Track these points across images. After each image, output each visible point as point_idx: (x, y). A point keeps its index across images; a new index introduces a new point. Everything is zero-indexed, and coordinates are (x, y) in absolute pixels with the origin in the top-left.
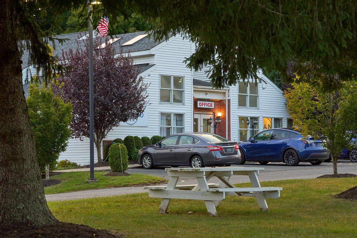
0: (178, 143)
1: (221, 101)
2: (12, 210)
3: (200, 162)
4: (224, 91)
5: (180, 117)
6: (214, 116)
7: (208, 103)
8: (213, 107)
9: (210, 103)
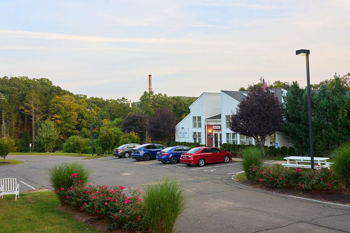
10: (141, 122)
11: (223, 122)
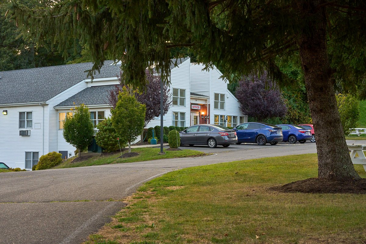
0: (198, 130)
1: (204, 105)
2: (340, 169)
3: (214, 142)
4: (206, 99)
5: (183, 114)
6: (200, 114)
7: (197, 106)
8: (200, 109)
9: (198, 106)
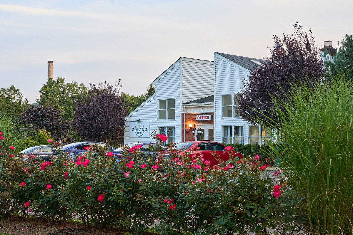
7: (205, 116)
8: (210, 119)
10: (51, 121)
11: (218, 108)
